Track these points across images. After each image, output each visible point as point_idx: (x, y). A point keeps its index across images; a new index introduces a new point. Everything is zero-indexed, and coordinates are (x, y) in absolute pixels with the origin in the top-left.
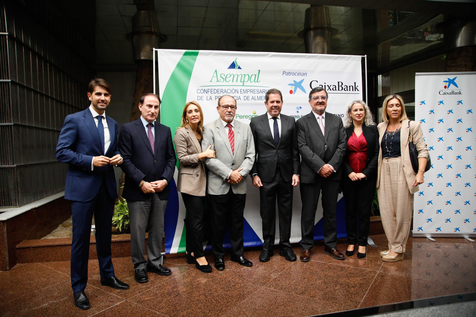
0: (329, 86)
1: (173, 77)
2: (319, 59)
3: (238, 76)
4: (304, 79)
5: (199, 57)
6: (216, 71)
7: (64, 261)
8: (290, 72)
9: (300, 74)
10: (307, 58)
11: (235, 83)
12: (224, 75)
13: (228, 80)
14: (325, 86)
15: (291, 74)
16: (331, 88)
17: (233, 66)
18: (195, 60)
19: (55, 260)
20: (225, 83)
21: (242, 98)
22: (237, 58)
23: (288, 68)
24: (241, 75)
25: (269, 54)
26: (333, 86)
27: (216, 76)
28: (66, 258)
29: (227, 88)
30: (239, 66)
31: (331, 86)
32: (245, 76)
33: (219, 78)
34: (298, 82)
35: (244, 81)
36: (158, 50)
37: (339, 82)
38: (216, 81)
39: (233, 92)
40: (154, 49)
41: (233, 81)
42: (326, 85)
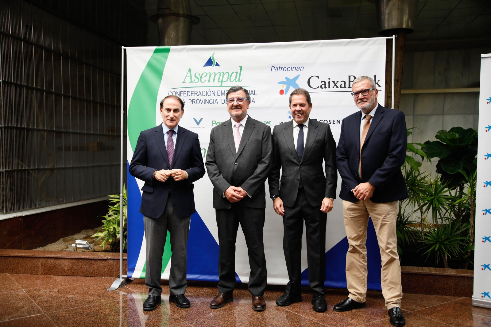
0: (336, 82)
1: (143, 79)
2: (322, 47)
3: (215, 75)
4: (299, 75)
5: (171, 54)
6: (190, 70)
7: (33, 274)
8: (281, 67)
9: (294, 68)
10: (304, 47)
11: (211, 84)
12: (199, 75)
13: (203, 80)
14: (329, 82)
15: (283, 69)
16: (338, 85)
17: (210, 63)
18: (167, 58)
19: (24, 272)
20: (200, 84)
21: (219, 101)
22: (214, 53)
23: (277, 62)
24: (219, 73)
25: (253, 45)
26: (341, 81)
27: (189, 76)
28: (35, 271)
29: (201, 90)
30: (216, 62)
31: (337, 82)
32: (224, 74)
33: (193, 78)
34: (291, 79)
35: (222, 81)
36: (127, 48)
37: (349, 77)
38: (190, 81)
39: (209, 95)
40: (123, 47)
41: (209, 82)
42: (331, 81)
